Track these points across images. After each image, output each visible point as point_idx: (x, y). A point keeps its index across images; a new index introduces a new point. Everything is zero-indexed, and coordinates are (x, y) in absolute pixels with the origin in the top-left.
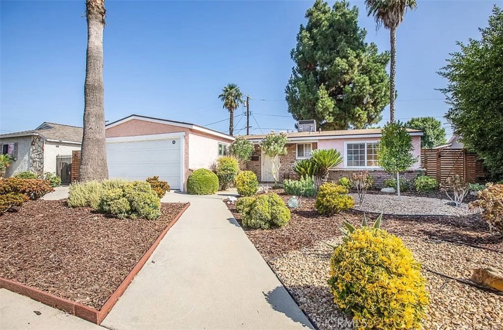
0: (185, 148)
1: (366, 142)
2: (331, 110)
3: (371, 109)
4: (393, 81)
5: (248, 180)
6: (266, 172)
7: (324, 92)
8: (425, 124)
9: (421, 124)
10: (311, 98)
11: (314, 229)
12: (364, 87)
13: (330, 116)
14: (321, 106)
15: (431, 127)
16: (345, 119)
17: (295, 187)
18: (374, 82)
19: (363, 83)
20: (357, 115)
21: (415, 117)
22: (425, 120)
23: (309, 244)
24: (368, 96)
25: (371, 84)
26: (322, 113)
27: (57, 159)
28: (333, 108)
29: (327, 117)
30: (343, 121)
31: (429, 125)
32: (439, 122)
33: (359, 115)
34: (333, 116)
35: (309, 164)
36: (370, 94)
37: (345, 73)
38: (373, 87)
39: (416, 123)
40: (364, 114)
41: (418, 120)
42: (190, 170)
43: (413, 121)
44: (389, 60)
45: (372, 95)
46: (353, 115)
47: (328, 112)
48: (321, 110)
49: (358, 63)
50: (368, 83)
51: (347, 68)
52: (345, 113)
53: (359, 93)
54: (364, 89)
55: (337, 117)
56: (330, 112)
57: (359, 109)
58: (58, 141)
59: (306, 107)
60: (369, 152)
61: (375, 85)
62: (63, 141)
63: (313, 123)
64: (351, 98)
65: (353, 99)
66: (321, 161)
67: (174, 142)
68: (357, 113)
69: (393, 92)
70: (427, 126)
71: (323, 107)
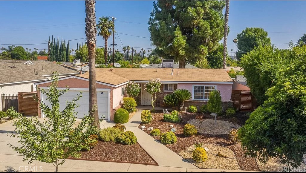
0: (111, 97)
1: (204, 86)
2: (184, 46)
3: (211, 44)
4: (226, 25)
5: (148, 116)
6: (144, 99)
7: (179, 32)
8: (256, 34)
9: (253, 34)
10: (169, 35)
11: (184, 143)
12: (207, 31)
13: (182, 50)
14: (176, 43)
15: (260, 37)
16: (193, 52)
17: (170, 118)
18: (213, 27)
19: (206, 28)
20: (201, 50)
21: (249, 28)
22: (256, 31)
23: (185, 148)
24: (209, 37)
25: (211, 29)
26: (177, 48)
27: (2, 96)
28: (185, 45)
29: (181, 51)
30: (191, 54)
31: (259, 35)
32: (267, 33)
33: (202, 50)
34: (184, 50)
35: (173, 100)
36: (210, 36)
37: (194, 19)
38: (212, 31)
39: (249, 33)
40: (205, 49)
41: (250, 30)
42: (114, 109)
43: (247, 30)
44: (225, 5)
45: (212, 36)
46: (198, 50)
47: (181, 48)
48: (176, 46)
49: (203, 12)
50: (209, 28)
51: (196, 15)
52: (193, 48)
53: (203, 35)
54: (206, 33)
55: (188, 51)
56: (182, 48)
57: (202, 46)
58: (3, 84)
59: (166, 41)
60: (206, 91)
61: (214, 29)
62: (6, 84)
63: (173, 62)
64: (198, 38)
65: (199, 39)
66: (180, 98)
67: (102, 93)
68: (201, 49)
69: (226, 33)
70: (257, 36)
71: (178, 44)
